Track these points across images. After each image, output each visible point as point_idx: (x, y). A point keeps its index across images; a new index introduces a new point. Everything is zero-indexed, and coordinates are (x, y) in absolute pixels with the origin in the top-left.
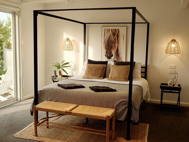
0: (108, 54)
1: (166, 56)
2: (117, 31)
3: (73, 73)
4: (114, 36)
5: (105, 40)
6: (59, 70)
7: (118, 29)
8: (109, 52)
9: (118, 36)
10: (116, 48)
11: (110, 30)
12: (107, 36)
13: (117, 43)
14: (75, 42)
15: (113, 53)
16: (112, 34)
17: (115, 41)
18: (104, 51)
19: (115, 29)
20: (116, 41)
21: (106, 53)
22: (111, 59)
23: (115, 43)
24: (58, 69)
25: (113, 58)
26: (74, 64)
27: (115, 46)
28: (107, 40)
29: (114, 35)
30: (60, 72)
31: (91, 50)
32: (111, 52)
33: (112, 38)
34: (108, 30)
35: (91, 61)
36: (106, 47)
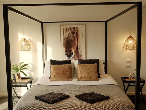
0: (68, 52)
1: (123, 52)
2: (76, 29)
3: (31, 74)
4: (73, 35)
5: (64, 39)
6: (18, 72)
7: (77, 28)
8: (68, 50)
9: (77, 34)
10: (76, 46)
11: (69, 29)
12: (66, 34)
13: (77, 41)
14: (31, 41)
15: (73, 51)
16: (71, 33)
17: (74, 39)
18: (64, 50)
19: (74, 28)
20: (76, 39)
21: (66, 51)
22: (71, 57)
23: (74, 41)
24: (16, 72)
25: (73, 56)
26: (32, 64)
27: (75, 44)
28: (66, 38)
29: (73, 33)
30: (19, 75)
31: (49, 49)
32: (71, 51)
33: (71, 37)
34: (67, 29)
35: (54, 61)
36: (65, 46)
